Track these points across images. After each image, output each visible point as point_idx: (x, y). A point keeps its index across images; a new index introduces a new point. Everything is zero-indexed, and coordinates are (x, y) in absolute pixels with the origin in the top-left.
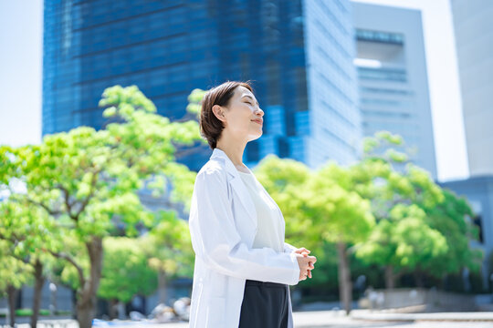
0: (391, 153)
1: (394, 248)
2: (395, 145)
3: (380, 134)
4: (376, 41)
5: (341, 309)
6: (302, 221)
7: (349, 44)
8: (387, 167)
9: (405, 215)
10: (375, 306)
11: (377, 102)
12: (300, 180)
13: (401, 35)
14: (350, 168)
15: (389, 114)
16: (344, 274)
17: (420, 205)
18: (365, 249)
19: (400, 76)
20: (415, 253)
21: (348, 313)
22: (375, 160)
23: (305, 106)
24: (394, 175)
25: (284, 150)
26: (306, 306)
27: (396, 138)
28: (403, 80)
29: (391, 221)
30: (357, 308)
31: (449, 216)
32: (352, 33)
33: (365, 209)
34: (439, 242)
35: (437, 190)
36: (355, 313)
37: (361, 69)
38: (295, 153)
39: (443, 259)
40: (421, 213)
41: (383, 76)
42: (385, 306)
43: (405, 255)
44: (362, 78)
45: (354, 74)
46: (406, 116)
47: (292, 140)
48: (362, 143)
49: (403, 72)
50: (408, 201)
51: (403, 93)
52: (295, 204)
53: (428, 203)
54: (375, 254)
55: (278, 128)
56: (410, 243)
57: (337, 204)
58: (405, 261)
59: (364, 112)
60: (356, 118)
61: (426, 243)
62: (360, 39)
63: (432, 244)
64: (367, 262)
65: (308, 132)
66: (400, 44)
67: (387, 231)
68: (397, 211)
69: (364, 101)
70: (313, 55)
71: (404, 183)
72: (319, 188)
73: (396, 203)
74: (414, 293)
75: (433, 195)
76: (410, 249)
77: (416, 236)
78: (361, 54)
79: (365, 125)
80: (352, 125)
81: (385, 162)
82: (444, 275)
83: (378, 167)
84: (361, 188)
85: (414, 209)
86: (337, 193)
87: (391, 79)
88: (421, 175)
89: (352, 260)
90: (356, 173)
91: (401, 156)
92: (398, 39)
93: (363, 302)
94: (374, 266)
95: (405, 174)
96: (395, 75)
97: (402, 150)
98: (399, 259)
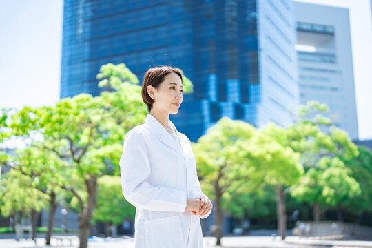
0: (319, 117)
1: (320, 192)
2: (321, 111)
3: (311, 103)
4: (313, 31)
5: (277, 235)
6: (248, 167)
7: (292, 34)
8: (315, 128)
9: (329, 166)
10: (304, 234)
11: (312, 78)
12: (247, 136)
13: (333, 27)
14: (287, 129)
15: (322, 88)
16: (281, 209)
17: (341, 158)
18: (298, 190)
19: (331, 58)
20: (336, 195)
21: (283, 239)
22: (306, 123)
23: (257, 80)
24: (320, 134)
25: (239, 114)
26: (253, 233)
27: (323, 106)
28: (332, 62)
29: (318, 169)
30: (291, 235)
31: (365, 167)
32: (294, 26)
33: (297, 160)
34: (355, 187)
35: (353, 146)
36: (289, 239)
37: (300, 53)
38: (248, 116)
39: (358, 200)
40: (341, 163)
41: (317, 58)
42: (311, 234)
43: (328, 196)
44: (300, 59)
45: (294, 56)
46: (334, 89)
47: (246, 106)
48: (298, 109)
49: (333, 56)
50: (331, 154)
51: (333, 71)
52: (242, 154)
53: (347, 157)
54: (306, 194)
55: (234, 96)
56: (332, 187)
57: (273, 155)
58: (328, 200)
59: (302, 86)
60: (296, 90)
61: (344, 187)
62: (300, 30)
63: (349, 188)
64: (299, 200)
65: (258, 100)
66: (332, 34)
67: (314, 177)
68: (323, 162)
69: (301, 77)
70: (263, 42)
71: (328, 141)
72: (261, 142)
73: (322, 156)
74: (334, 225)
75: (351, 150)
76: (332, 192)
77: (336, 181)
78: (300, 41)
79: (302, 95)
80: (293, 96)
81: (314, 125)
82: (360, 212)
83: (308, 129)
84: (295, 144)
85: (336, 161)
86: (275, 147)
87: (324, 61)
88: (342, 134)
89: (288, 198)
90: (291, 133)
91: (327, 120)
92: (330, 30)
93: (296, 231)
94: (305, 204)
95: (329, 134)
96: (327, 58)
97: (326, 115)
98: (324, 199)
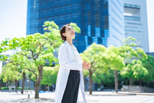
0: (132, 43)
1: (132, 73)
3: (129, 37)
4: (131, 8)
5: (114, 91)
6: (103, 63)
7: (122, 9)
8: (131, 48)
9: (136, 63)
10: (125, 90)
11: (130, 27)
12: (103, 51)
13: (139, 6)
14: (119, 48)
15: (135, 31)
16: (116, 80)
17: (141, 60)
19: (138, 19)
20: (139, 75)
21: (117, 92)
22: (127, 45)
23: (107, 28)
24: (133, 50)
25: (100, 42)
26: (105, 90)
27: (134, 39)
28: (139, 20)
29: (131, 64)
30: (120, 91)
31: (151, 64)
32: (123, 5)
33: (123, 61)
34: (146, 71)
35: (145, 55)
37: (125, 16)
38: (103, 43)
39: (147, 77)
40: (141, 62)
41: (133, 19)
42: (128, 90)
43: (136, 75)
44: (125, 19)
45: (123, 18)
46: (140, 32)
47: (103, 38)
48: (124, 40)
49: (139, 18)
50: (136, 58)
51: (139, 24)
52: (101, 57)
53: (143, 59)
54: (126, 74)
55: (98, 34)
57: (114, 58)
58: (136, 77)
59: (126, 30)
60: (123, 32)
61: (142, 71)
62: (125, 7)
63: (144, 72)
64: (123, 77)
65: (108, 36)
66: (139, 9)
67: (130, 67)
68: (133, 61)
69: (126, 26)
70: (110, 12)
71: (136, 52)
72: (109, 53)
73: (133, 59)
74: (138, 87)
76: (137, 73)
77: (139, 69)
78: (125, 11)
79: (126, 34)
80: (122, 35)
81: (130, 46)
82: (149, 82)
83: (128, 48)
84: (122, 54)
85: (139, 61)
86: (114, 55)
87: (136, 20)
88: (141, 50)
89: (119, 76)
90: (121, 49)
91: (136, 45)
92: (138, 7)
93: (122, 89)
94: (126, 78)
95: (136, 50)
96: (136, 19)
97: (136, 42)
98: (134, 76)
